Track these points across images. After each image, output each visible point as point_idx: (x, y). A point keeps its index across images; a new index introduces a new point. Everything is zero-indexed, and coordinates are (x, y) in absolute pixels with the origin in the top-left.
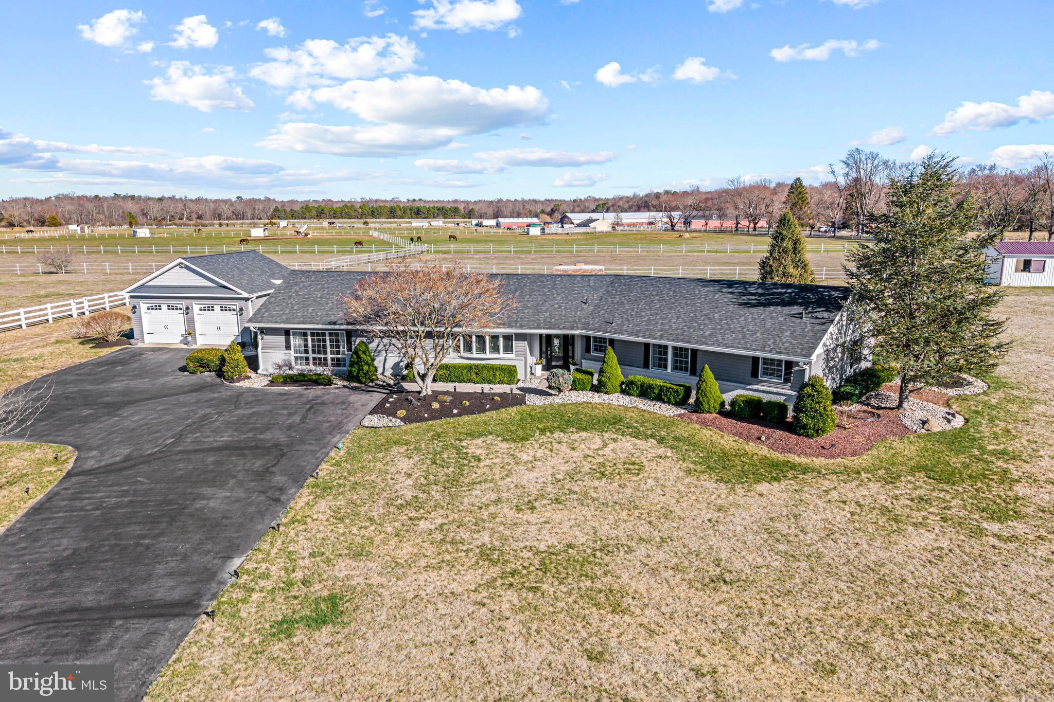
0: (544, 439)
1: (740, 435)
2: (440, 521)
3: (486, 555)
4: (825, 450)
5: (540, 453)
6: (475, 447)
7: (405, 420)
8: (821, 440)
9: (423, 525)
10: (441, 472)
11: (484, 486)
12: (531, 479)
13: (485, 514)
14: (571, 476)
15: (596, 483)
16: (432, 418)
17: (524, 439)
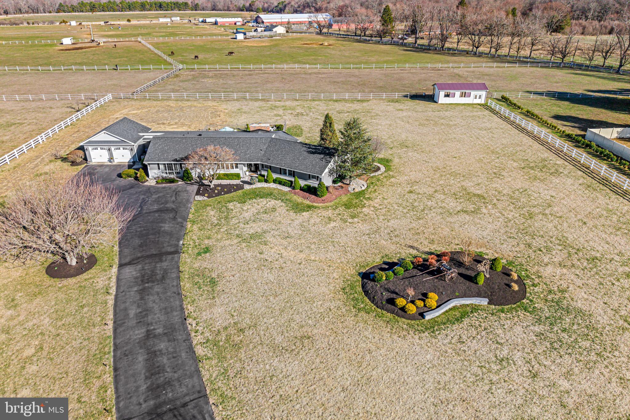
0: (250, 202)
1: (303, 197)
2: (225, 229)
3: (238, 236)
4: (323, 201)
5: (249, 207)
6: (231, 206)
7: (208, 197)
8: (323, 198)
9: (222, 230)
10: (223, 215)
11: (235, 218)
12: (247, 215)
13: (236, 226)
14: (257, 213)
15: (264, 215)
16: (216, 196)
17: (244, 202)
